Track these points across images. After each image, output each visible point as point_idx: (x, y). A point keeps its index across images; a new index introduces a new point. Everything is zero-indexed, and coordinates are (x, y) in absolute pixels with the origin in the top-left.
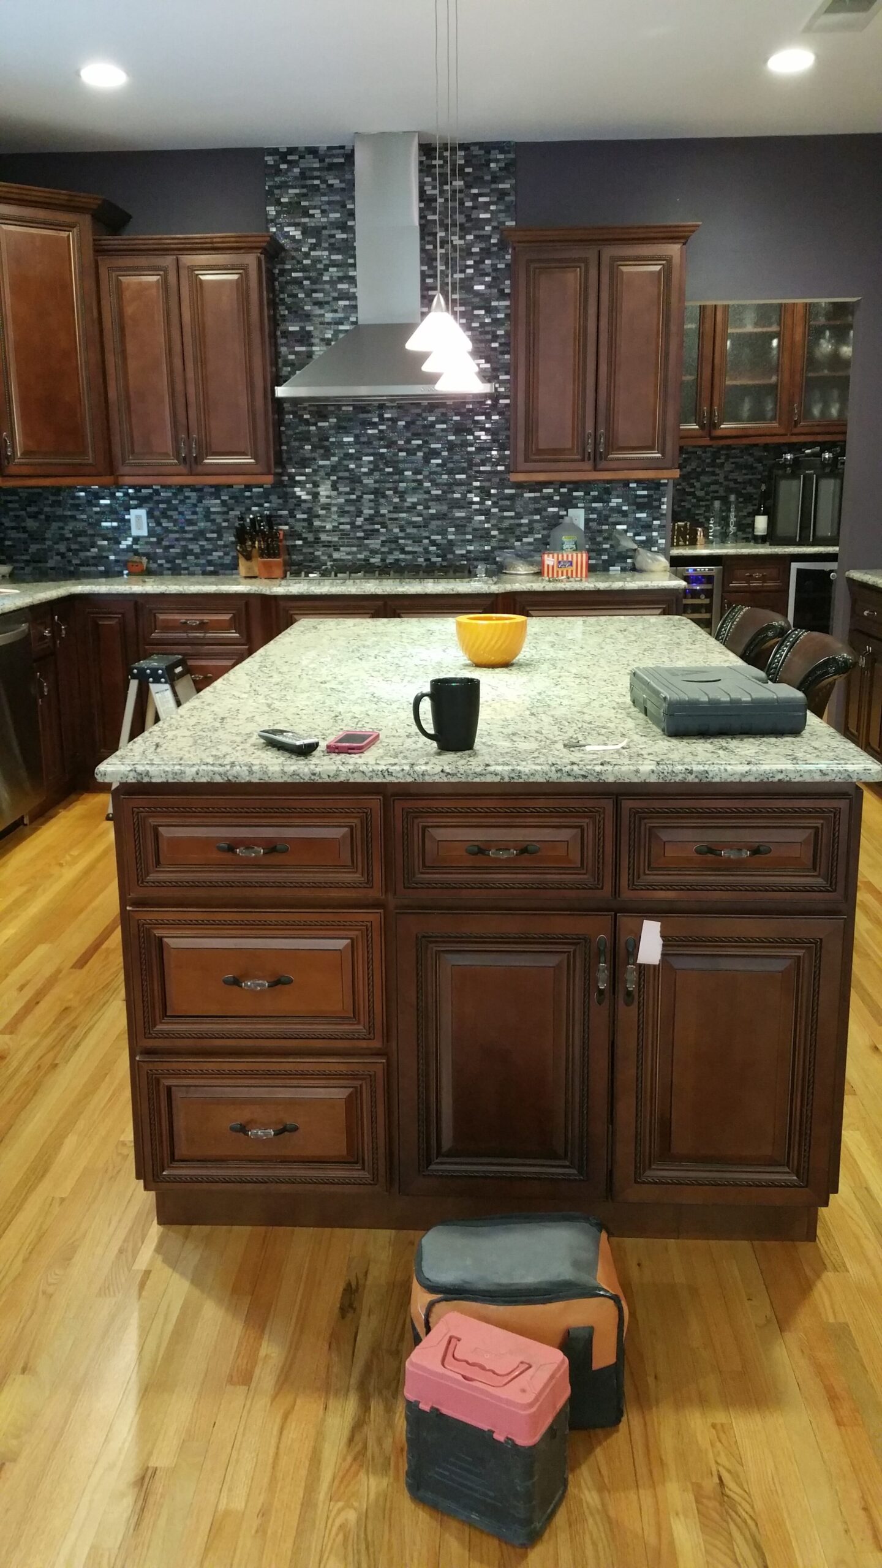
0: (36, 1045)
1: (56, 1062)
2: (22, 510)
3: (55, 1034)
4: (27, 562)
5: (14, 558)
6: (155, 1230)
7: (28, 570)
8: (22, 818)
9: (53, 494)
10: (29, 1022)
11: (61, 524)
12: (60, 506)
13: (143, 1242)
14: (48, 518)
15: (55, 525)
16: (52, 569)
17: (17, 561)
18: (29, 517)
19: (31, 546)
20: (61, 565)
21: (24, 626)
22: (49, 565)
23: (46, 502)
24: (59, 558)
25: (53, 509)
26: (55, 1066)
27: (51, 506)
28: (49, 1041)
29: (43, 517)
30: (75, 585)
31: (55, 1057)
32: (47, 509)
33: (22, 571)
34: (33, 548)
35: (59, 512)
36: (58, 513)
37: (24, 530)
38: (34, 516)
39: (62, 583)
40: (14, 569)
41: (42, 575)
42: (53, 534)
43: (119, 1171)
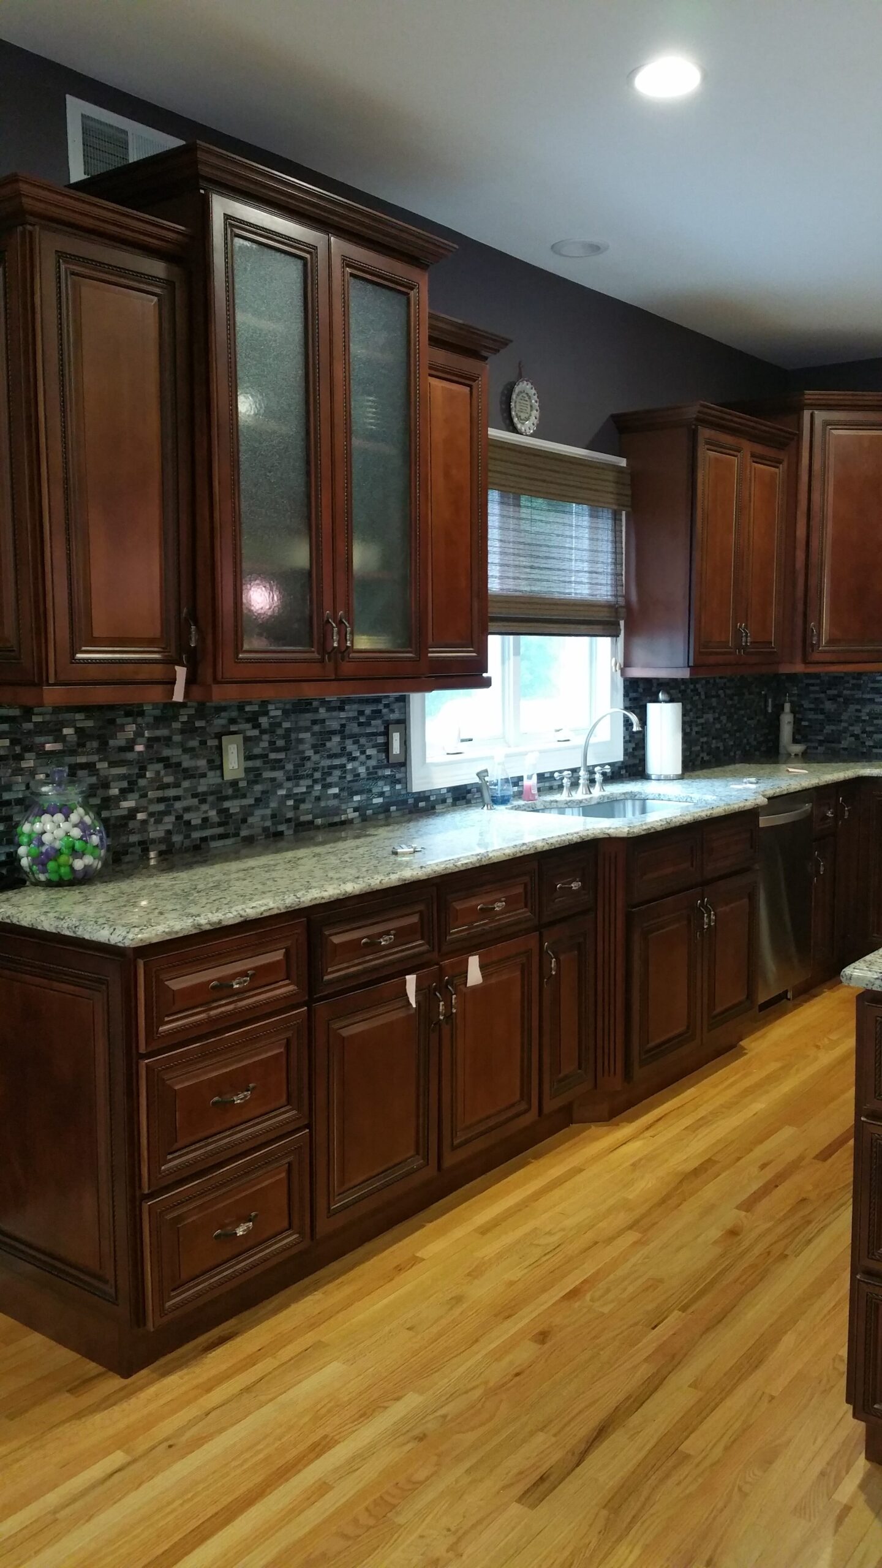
0: (769, 1230)
1: (786, 1253)
2: (822, 693)
3: (788, 1223)
4: (821, 742)
5: (809, 737)
6: (862, 1464)
7: (821, 749)
8: (786, 992)
9: (854, 678)
10: (765, 1204)
11: (859, 707)
12: (859, 690)
13: (847, 1473)
14: (848, 701)
15: (853, 708)
16: (845, 749)
17: (811, 741)
18: (829, 700)
19: (827, 727)
20: (854, 747)
21: (808, 806)
22: (842, 746)
23: (847, 685)
24: (853, 739)
25: (853, 692)
26: (784, 1257)
27: (851, 689)
28: (781, 1229)
29: (842, 700)
30: (864, 767)
31: (786, 1247)
32: (846, 692)
33: (815, 751)
34: (828, 729)
35: (858, 695)
36: (856, 696)
37: (822, 712)
38: (833, 699)
39: (852, 764)
40: (807, 748)
41: (834, 755)
42: (850, 717)
43: (833, 1387)
